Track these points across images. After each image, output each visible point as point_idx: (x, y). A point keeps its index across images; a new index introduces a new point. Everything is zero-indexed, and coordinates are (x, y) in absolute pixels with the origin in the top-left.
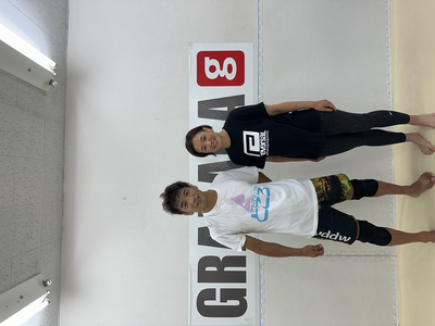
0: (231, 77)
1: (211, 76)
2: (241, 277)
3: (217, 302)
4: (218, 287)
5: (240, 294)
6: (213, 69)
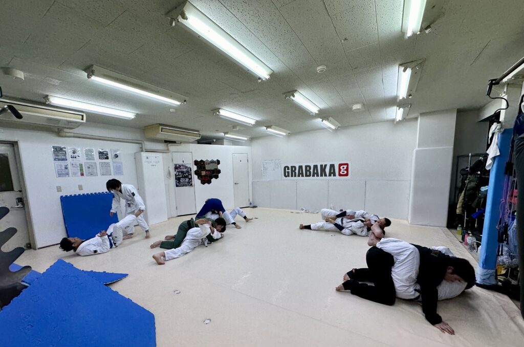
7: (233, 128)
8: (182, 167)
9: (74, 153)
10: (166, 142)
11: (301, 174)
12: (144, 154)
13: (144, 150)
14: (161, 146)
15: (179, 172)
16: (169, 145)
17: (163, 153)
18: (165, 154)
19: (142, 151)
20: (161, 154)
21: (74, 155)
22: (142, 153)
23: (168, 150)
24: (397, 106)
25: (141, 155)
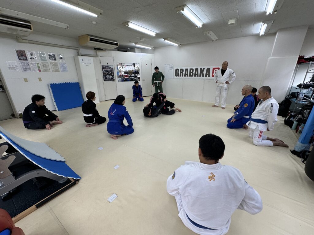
0: (214, 74)
1: (214, 70)
2: (180, 76)
3: (177, 72)
4: (179, 72)
5: (178, 76)
6: (216, 71)
7: (140, 39)
8: (107, 68)
9: (31, 55)
10: (95, 49)
11: (186, 75)
12: (80, 58)
13: (80, 54)
14: (92, 52)
15: (105, 71)
16: (97, 51)
17: (94, 57)
18: (95, 58)
19: (79, 55)
20: (92, 58)
21: (32, 56)
22: (79, 56)
23: (97, 55)
24: (263, 22)
25: (78, 58)
